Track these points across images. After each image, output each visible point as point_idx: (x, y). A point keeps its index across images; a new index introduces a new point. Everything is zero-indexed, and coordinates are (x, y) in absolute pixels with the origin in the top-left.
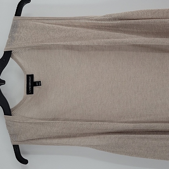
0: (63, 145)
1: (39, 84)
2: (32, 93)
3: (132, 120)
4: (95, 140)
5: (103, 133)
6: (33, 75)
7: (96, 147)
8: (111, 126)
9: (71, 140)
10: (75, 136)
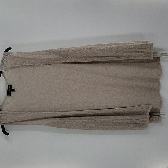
0: (28, 124)
1: (14, 90)
2: (10, 95)
3: (66, 110)
4: (45, 121)
5: (51, 118)
6: (11, 86)
7: (46, 125)
8: (54, 114)
9: (33, 122)
10: (34, 120)
